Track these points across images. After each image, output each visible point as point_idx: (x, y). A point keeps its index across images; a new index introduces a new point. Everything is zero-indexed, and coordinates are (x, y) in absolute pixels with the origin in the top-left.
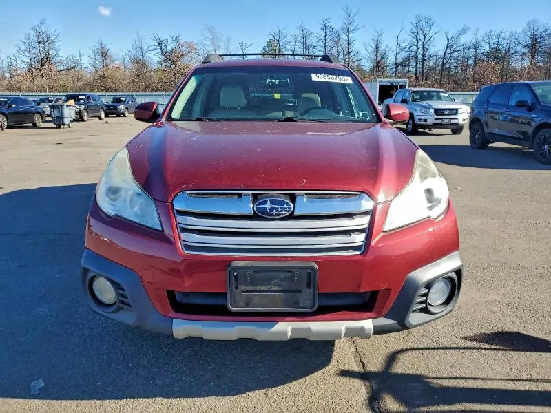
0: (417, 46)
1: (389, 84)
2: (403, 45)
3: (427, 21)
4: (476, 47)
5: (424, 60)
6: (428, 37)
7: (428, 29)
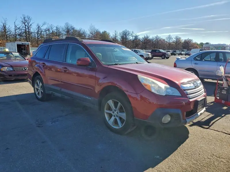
0: (26, 28)
1: (21, 44)
2: (18, 27)
3: (28, 17)
4: (49, 30)
5: (29, 34)
6: (30, 24)
7: (29, 21)
